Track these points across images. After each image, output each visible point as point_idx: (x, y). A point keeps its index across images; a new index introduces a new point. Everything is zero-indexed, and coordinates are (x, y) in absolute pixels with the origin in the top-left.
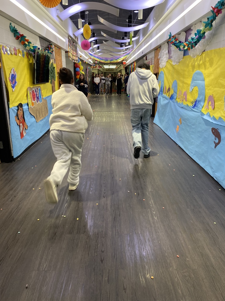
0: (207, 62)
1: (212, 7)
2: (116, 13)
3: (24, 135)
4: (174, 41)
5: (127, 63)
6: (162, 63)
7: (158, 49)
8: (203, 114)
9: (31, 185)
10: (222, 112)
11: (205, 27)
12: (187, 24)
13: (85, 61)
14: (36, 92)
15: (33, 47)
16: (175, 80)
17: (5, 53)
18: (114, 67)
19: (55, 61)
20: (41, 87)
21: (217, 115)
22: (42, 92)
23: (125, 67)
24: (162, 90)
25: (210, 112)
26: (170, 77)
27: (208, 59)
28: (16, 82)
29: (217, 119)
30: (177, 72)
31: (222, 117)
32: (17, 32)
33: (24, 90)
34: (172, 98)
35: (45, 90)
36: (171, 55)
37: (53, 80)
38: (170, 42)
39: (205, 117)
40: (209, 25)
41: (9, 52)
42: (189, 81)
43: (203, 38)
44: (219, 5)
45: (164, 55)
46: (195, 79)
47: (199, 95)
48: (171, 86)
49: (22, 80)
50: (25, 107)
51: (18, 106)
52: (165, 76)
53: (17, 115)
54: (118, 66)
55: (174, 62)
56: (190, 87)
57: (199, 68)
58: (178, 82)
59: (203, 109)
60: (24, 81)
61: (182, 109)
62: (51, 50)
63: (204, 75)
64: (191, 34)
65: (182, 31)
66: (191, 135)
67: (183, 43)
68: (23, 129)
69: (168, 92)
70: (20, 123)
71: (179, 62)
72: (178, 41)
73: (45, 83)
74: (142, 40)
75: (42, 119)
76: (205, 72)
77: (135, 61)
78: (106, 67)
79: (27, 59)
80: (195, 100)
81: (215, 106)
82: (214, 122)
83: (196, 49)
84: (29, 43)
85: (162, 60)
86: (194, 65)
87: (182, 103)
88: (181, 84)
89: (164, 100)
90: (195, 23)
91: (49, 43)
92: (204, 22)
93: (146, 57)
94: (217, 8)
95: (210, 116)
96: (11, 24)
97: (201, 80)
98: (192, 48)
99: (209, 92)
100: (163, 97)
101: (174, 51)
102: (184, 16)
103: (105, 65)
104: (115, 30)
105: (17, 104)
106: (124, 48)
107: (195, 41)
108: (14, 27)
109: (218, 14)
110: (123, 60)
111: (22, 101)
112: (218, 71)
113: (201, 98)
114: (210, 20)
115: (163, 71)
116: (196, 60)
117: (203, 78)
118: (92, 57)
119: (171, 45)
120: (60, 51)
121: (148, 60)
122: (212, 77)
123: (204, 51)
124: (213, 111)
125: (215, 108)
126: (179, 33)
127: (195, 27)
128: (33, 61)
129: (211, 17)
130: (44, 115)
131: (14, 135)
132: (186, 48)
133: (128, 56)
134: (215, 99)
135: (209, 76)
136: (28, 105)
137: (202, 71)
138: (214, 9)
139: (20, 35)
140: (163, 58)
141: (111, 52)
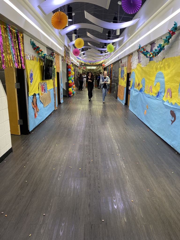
0: (166, 66)
1: (169, 30)
2: (101, 31)
3: (37, 116)
4: (142, 50)
5: (105, 65)
6: (134, 66)
7: (131, 55)
8: (163, 101)
9: (45, 149)
10: (177, 100)
11: (165, 43)
12: (152, 40)
13: (74, 63)
14: (44, 86)
15: (44, 54)
16: (144, 78)
17: (28, 59)
18: (94, 68)
19: (55, 64)
20: (47, 82)
21: (174, 102)
22: (47, 86)
23: (103, 68)
24: (133, 85)
25: (168, 100)
26: (139, 76)
27: (167, 64)
28: (32, 79)
29: (174, 105)
30: (145, 72)
31: (177, 103)
32: (35, 45)
33: (37, 84)
34: (141, 90)
35: (49, 84)
36: (140, 60)
37: (54, 77)
38: (140, 51)
39: (165, 103)
40: (167, 41)
41: (29, 59)
42: (153, 79)
43: (163, 49)
44: (173, 29)
45: (135, 60)
46: (158, 77)
47: (161, 88)
48: (141, 82)
49: (36, 78)
50: (37, 96)
51: (33, 96)
52: (136, 75)
53: (33, 102)
54: (98, 67)
55: (143, 65)
56: (154, 83)
57: (161, 70)
58: (146, 79)
59: (164, 98)
60: (37, 78)
61: (149, 98)
62: (54, 56)
63: (164, 75)
64: (154, 46)
65: (149, 44)
66: (155, 117)
67: (149, 52)
68: (36, 111)
69: (138, 86)
70: (35, 107)
71: (146, 65)
72: (145, 51)
73: (49, 80)
74: (118, 48)
75: (47, 105)
76: (164, 72)
77: (112, 64)
78: (88, 68)
79: (39, 63)
80: (158, 92)
81: (172, 96)
82: (171, 106)
83: (158, 57)
84: (42, 52)
85: (133, 64)
86: (157, 67)
87: (149, 94)
88: (148, 81)
89: (135, 92)
90: (158, 39)
91: (52, 51)
92: (164, 40)
93: (121, 61)
94: (172, 31)
95: (168, 102)
96: (31, 40)
97: (162, 78)
98: (155, 56)
99: (167, 86)
100: (135, 90)
101: (142, 57)
102: (150, 34)
103: (88, 66)
104: (99, 42)
105: (33, 94)
106: (104, 54)
107: (157, 51)
108: (33, 41)
109: (173, 35)
110: (102, 63)
111: (35, 92)
112: (174, 71)
113: (162, 90)
114: (168, 38)
115: (134, 71)
116: (159, 64)
117: (163, 77)
118: (79, 60)
119: (141, 53)
120: (58, 56)
121: (123, 63)
122: (170, 76)
123: (164, 58)
124: (171, 99)
125: (172, 97)
126: (146, 45)
127: (158, 42)
128: (42, 64)
129: (168, 36)
130: (48, 102)
131: (30, 115)
132: (151, 56)
133: (107, 60)
134: (172, 91)
135: (167, 75)
136: (39, 94)
137: (163, 71)
138: (170, 31)
139: (37, 47)
140: (134, 62)
141: (94, 57)
